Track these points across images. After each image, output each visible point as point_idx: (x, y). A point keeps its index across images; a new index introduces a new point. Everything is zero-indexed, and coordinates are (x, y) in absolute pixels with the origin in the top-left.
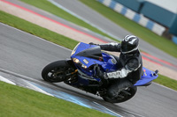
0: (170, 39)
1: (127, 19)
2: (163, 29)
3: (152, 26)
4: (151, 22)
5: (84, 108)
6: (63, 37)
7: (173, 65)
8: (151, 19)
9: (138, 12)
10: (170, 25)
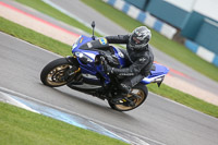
0: (183, 43)
1: (130, 18)
2: (174, 31)
3: (160, 27)
4: (160, 22)
5: (77, 128)
6: (51, 39)
7: (186, 76)
8: (159, 19)
9: (144, 9)
10: (182, 26)
